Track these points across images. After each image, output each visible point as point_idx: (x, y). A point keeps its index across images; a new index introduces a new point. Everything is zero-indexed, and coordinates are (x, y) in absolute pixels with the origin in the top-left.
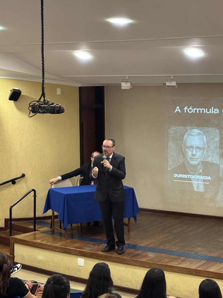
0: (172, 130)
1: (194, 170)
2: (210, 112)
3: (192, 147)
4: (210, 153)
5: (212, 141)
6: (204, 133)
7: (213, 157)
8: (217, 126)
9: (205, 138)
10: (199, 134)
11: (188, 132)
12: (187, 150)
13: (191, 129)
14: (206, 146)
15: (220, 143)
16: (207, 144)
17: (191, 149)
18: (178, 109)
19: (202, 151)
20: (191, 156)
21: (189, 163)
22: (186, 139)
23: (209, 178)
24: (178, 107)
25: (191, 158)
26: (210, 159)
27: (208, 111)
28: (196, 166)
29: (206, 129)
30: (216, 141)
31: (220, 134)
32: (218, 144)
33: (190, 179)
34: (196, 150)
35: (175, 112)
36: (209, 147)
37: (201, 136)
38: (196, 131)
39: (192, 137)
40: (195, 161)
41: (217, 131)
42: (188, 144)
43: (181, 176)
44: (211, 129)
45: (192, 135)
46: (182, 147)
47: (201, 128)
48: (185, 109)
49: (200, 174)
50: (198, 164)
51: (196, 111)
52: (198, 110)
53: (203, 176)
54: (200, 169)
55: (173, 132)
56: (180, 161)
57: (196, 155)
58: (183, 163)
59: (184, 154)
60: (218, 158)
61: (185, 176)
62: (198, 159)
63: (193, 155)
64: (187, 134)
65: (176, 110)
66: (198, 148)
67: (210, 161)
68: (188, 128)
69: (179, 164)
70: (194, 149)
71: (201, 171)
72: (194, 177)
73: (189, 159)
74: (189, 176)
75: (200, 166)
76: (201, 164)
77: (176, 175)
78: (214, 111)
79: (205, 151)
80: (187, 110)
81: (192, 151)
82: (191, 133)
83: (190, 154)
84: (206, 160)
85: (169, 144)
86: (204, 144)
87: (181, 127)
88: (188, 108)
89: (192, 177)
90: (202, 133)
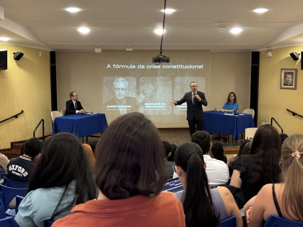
0: (105, 79)
1: (120, 102)
2: (130, 67)
3: (119, 89)
4: (130, 92)
5: (132, 85)
6: (126, 80)
7: (132, 94)
8: (134, 76)
9: (127, 83)
10: (123, 81)
11: (116, 80)
12: (115, 91)
13: (118, 78)
14: (128, 88)
15: (136, 86)
16: (128, 86)
17: (118, 90)
18: (109, 66)
19: (125, 91)
20: (118, 94)
21: (117, 98)
22: (115, 84)
23: (130, 106)
24: (109, 65)
25: (118, 95)
26: (130, 96)
27: (129, 67)
28: (121, 100)
29: (127, 78)
30: (134, 85)
31: (136, 80)
32: (135, 86)
33: (118, 108)
34: (121, 91)
35: (107, 68)
36: (129, 88)
37: (125, 82)
38: (121, 79)
39: (119, 83)
40: (120, 97)
41: (135, 78)
42: (116, 87)
43: (111, 106)
44: (130, 77)
45: (119, 81)
46: (112, 89)
47: (124, 77)
48: (114, 65)
49: (124, 105)
50: (123, 99)
51: (121, 67)
52: (122, 66)
53: (126, 106)
54: (124, 101)
55: (106, 80)
56: (111, 98)
57: (121, 93)
58: (113, 98)
59: (114, 93)
60: (135, 94)
61: (115, 106)
62: (123, 95)
63: (119, 93)
64: (116, 81)
65: (108, 67)
66: (123, 89)
67: (131, 96)
68: (116, 77)
69: (110, 100)
70: (120, 90)
71: (125, 103)
72: (120, 106)
73: (117, 96)
74: (117, 106)
75: (124, 100)
76: (125, 99)
77: (108, 106)
78: (132, 67)
79: (127, 91)
80: (115, 67)
81: (119, 91)
82: (118, 80)
83: (117, 93)
84: (128, 96)
85: (104, 88)
86: (127, 87)
87: (111, 77)
88: (116, 65)
89: (119, 107)
90: (125, 80)
